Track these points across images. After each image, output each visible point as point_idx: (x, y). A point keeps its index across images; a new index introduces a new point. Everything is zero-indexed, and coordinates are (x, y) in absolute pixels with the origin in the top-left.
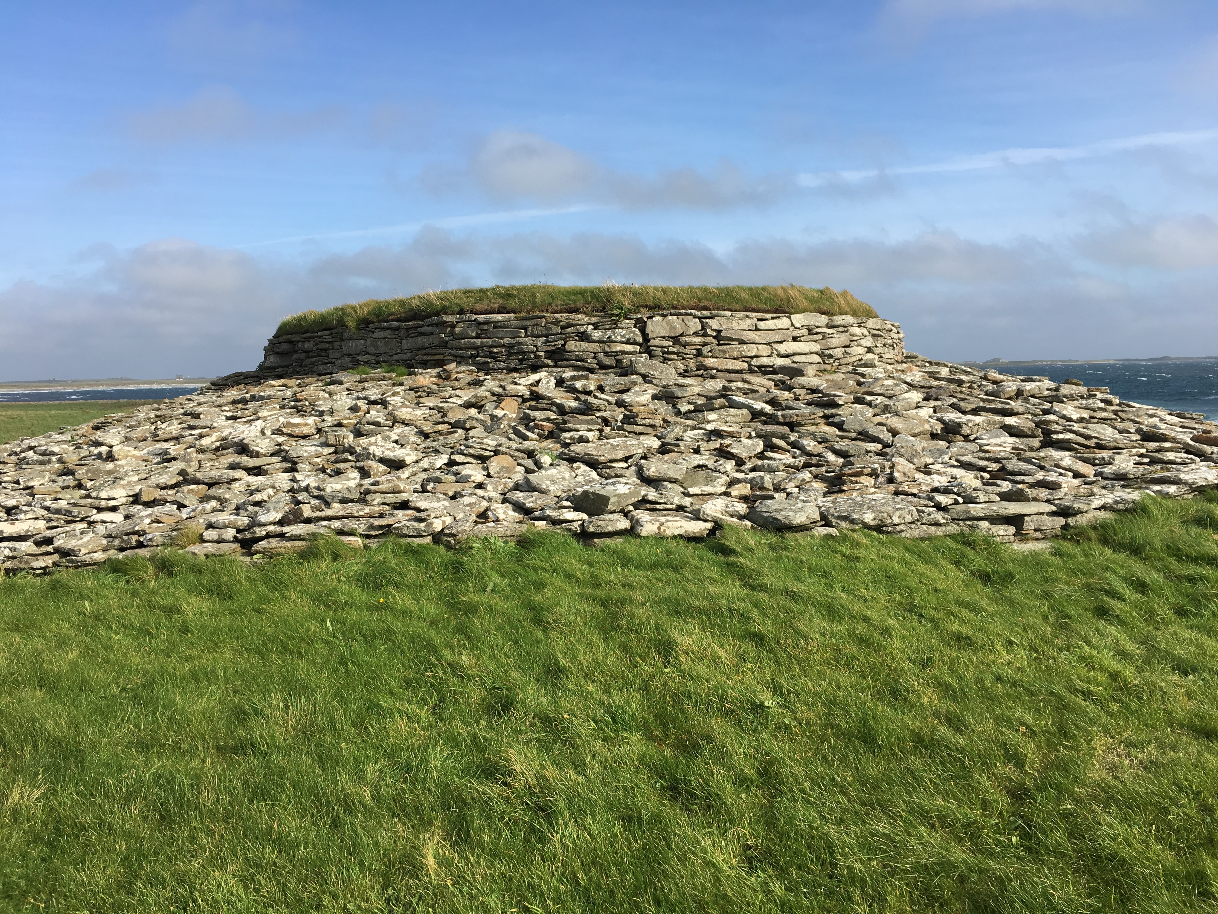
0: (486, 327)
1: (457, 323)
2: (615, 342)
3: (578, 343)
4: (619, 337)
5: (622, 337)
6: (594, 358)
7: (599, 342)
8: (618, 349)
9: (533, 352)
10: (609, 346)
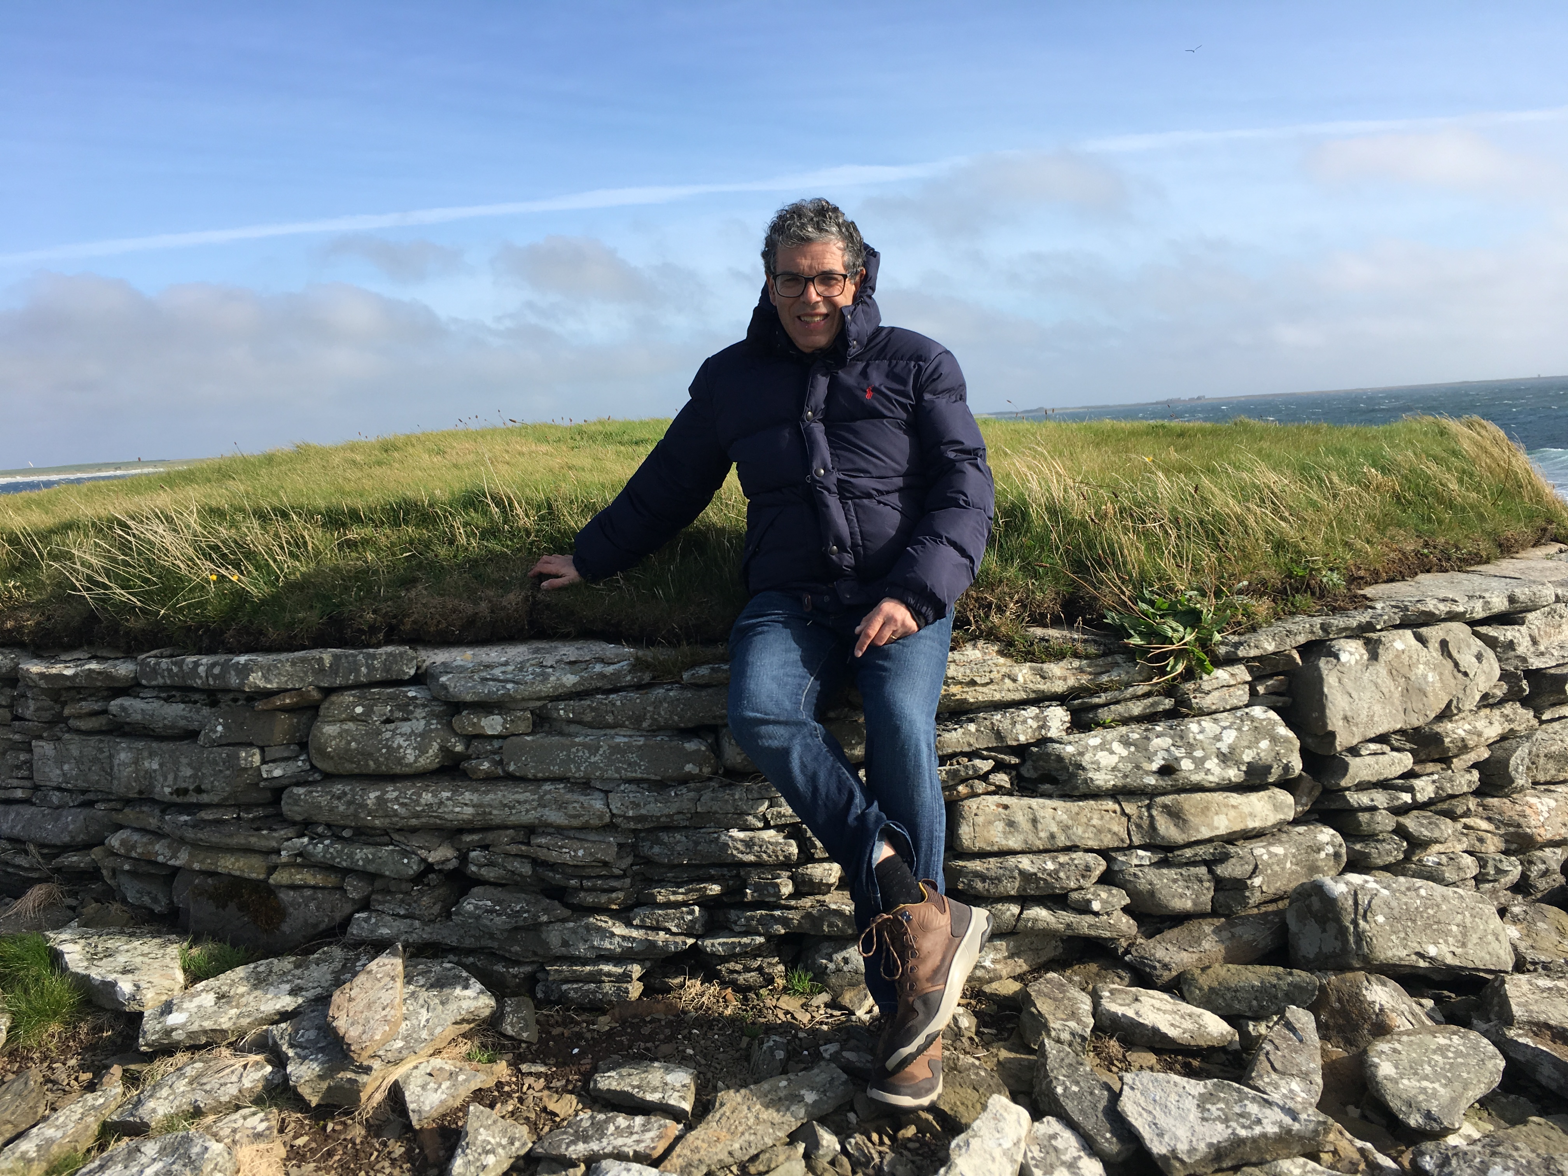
0: (493, 724)
1: (328, 692)
2: (1199, 788)
3: (1019, 804)
4: (1212, 764)
5: (1225, 758)
6: (1108, 879)
7: (1118, 794)
8: (1222, 824)
9: (786, 864)
10: (1175, 815)
